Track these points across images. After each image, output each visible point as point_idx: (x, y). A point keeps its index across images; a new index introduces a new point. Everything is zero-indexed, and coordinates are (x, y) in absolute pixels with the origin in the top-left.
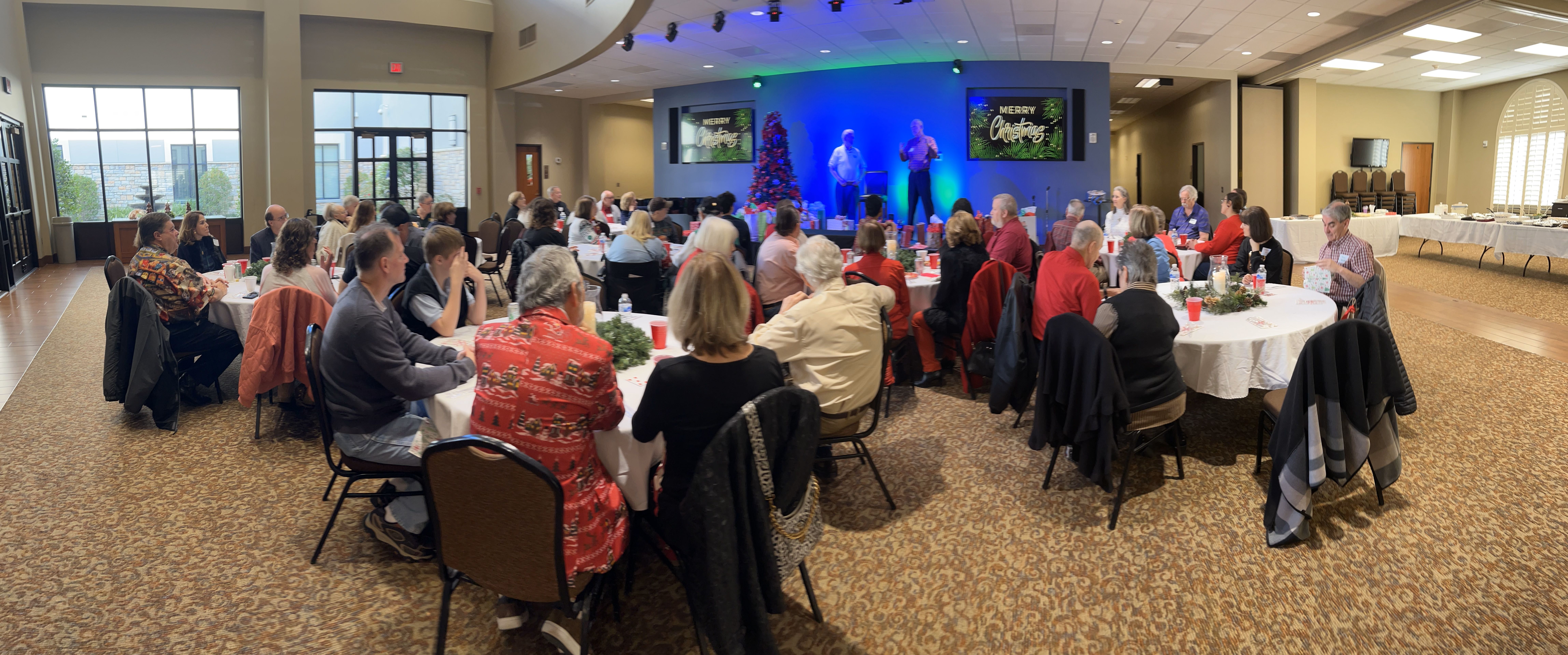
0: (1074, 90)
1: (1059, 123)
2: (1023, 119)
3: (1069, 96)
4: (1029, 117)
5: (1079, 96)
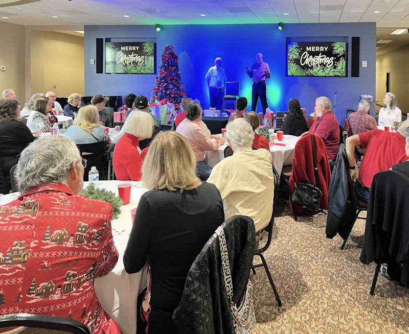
0: (353, 38)
1: (343, 56)
2: (321, 54)
3: (350, 41)
4: (323, 53)
5: (356, 41)
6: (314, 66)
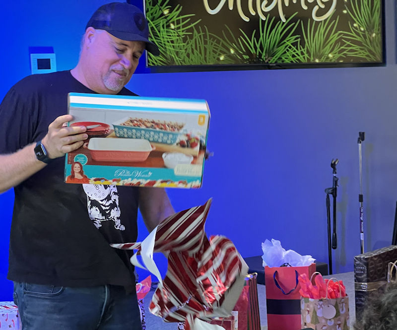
6: (263, 18)
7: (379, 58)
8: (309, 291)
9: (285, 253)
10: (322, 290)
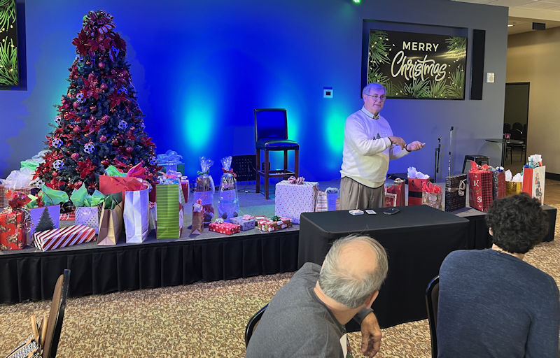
0: (475, 31)
2: (426, 56)
3: (470, 37)
4: (431, 55)
5: (480, 36)
6: (415, 79)
7: (462, 97)
8: (426, 189)
9: (417, 173)
10: (432, 189)
